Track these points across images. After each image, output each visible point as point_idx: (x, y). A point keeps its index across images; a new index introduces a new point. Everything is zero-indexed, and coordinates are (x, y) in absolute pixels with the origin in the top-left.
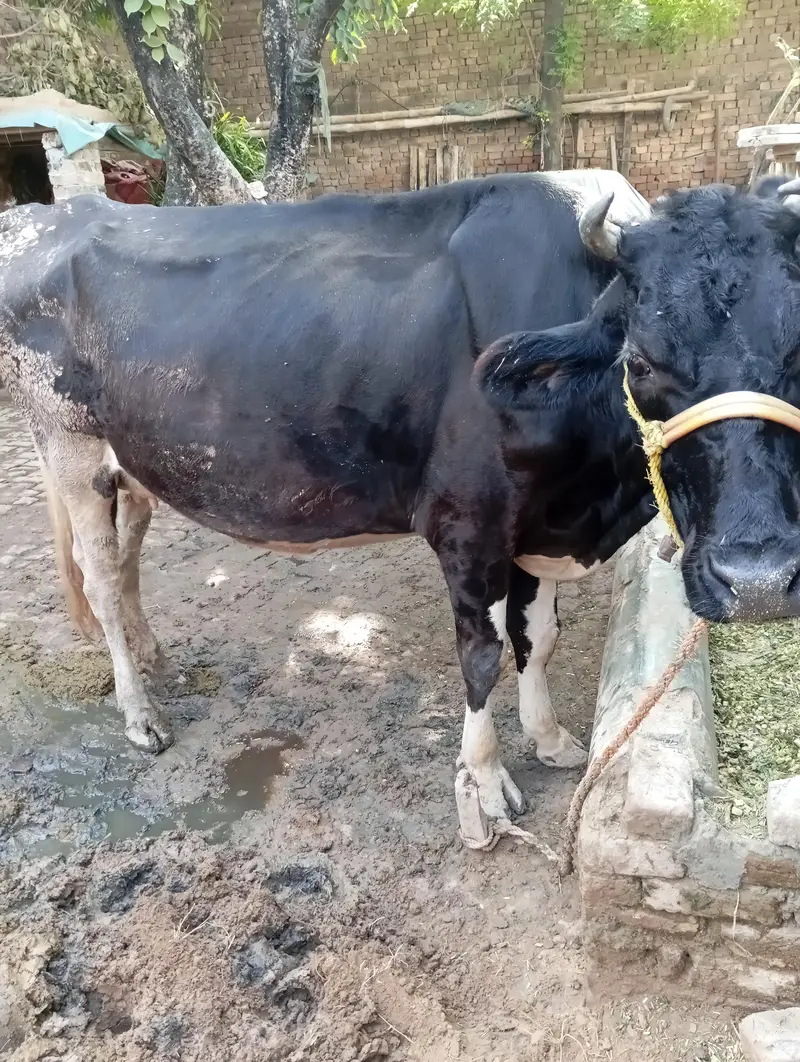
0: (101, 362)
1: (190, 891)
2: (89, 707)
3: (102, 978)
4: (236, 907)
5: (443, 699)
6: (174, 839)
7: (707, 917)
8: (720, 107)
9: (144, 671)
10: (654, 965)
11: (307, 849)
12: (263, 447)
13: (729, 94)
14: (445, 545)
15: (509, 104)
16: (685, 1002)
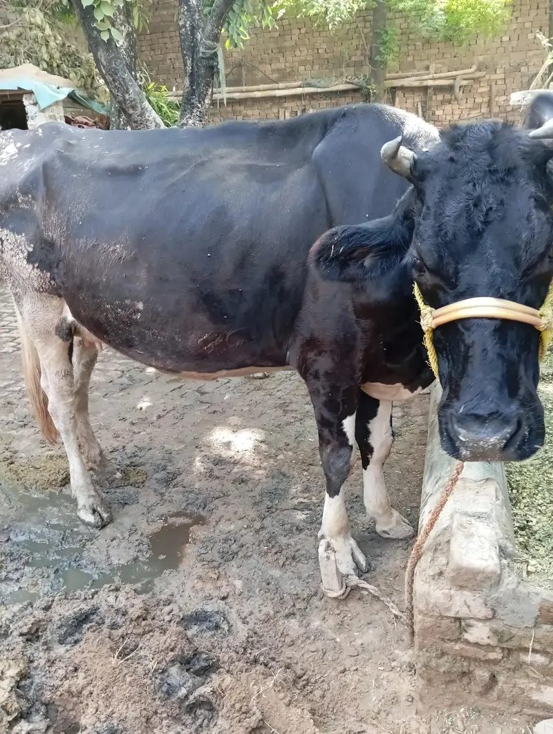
0: (60, 241)
1: (124, 628)
2: (51, 494)
3: (58, 693)
4: (158, 641)
5: (306, 490)
6: (113, 590)
7: (509, 647)
8: (494, 83)
9: (91, 469)
10: (469, 684)
11: (209, 598)
12: (178, 302)
13: (500, 75)
14: (311, 374)
15: (348, 80)
16: (492, 712)
